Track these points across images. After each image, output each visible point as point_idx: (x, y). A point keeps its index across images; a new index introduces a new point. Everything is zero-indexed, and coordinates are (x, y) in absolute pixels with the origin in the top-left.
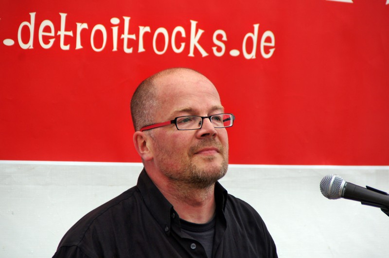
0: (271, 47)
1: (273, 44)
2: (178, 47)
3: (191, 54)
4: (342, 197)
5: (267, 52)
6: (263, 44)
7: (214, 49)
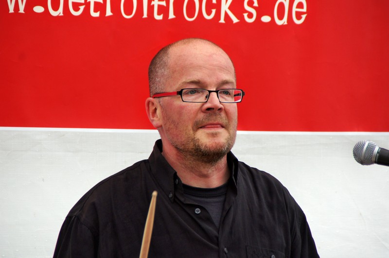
0: (303, 13)
1: (305, 10)
2: (209, 13)
3: (222, 21)
4: (376, 162)
5: (299, 18)
6: (295, 9)
7: (246, 15)
